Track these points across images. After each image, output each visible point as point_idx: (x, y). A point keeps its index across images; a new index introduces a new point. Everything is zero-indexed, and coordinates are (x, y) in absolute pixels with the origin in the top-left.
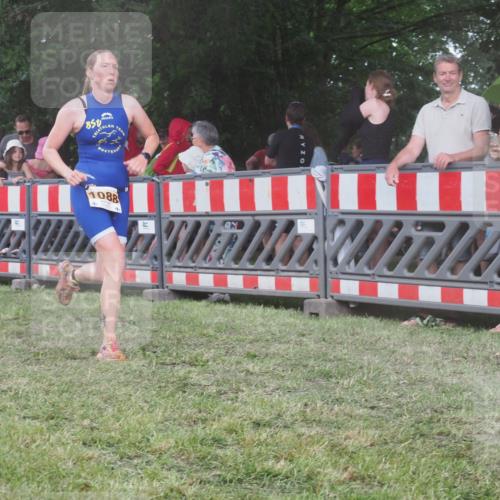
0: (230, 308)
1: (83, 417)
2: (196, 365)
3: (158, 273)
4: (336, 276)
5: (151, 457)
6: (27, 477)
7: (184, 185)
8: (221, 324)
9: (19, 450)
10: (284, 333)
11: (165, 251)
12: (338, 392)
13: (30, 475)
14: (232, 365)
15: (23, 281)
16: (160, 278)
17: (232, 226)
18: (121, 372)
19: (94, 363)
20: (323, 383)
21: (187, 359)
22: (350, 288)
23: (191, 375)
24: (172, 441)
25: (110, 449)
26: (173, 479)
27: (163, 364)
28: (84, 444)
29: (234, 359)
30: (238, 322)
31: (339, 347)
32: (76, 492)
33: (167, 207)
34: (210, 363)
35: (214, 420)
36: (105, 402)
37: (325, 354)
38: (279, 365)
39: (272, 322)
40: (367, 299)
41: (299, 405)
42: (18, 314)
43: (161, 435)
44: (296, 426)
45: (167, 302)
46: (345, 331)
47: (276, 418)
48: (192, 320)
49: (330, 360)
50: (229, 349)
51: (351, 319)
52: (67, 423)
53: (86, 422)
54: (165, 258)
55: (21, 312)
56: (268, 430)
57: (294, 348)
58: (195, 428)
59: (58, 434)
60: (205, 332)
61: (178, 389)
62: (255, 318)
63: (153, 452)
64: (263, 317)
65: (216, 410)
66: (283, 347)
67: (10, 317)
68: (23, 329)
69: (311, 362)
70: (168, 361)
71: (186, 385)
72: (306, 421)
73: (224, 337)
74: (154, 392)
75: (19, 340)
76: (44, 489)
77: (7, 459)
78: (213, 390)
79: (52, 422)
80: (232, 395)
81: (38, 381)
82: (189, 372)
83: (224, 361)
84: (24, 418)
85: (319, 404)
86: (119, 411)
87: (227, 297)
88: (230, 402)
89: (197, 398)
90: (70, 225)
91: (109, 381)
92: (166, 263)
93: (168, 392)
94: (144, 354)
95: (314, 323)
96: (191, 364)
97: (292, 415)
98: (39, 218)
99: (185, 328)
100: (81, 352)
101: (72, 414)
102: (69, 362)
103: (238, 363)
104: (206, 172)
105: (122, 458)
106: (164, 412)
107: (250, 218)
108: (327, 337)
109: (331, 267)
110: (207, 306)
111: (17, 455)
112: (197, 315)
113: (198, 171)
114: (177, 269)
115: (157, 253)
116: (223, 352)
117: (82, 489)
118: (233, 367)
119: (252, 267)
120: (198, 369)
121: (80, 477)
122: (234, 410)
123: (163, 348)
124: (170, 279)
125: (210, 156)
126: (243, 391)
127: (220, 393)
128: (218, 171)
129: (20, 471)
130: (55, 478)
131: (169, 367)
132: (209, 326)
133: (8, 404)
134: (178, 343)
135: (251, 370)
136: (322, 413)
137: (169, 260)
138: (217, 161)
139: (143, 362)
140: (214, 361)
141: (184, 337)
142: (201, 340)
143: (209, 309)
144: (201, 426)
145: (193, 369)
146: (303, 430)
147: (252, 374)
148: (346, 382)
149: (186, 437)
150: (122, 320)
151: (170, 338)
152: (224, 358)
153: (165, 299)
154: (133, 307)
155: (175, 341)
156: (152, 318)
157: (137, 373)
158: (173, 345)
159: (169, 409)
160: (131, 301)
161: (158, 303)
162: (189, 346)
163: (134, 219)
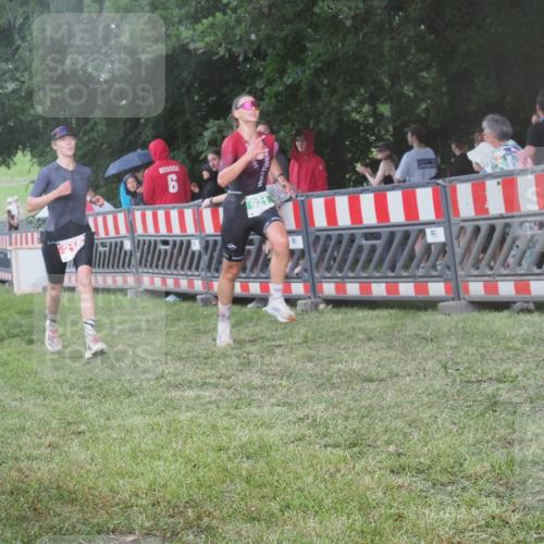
0: (536, 317)
1: (388, 443)
2: (504, 382)
3: (453, 284)
5: (466, 483)
6: (336, 508)
7: (473, 186)
8: (528, 335)
9: (324, 480)
11: (458, 259)
13: (338, 507)
15: (309, 301)
16: (456, 291)
17: (531, 228)
18: (424, 392)
19: (394, 385)
21: (494, 376)
23: (500, 392)
24: (487, 465)
25: (421, 476)
26: (493, 506)
27: (468, 382)
28: (392, 471)
32: (390, 522)
33: (457, 212)
34: (520, 378)
36: (410, 425)
42: (307, 337)
43: (474, 459)
45: (465, 315)
48: (494, 333)
50: (539, 362)
52: (371, 450)
53: (392, 448)
54: (458, 267)
55: (310, 334)
58: (511, 449)
59: (363, 463)
60: (511, 345)
61: (488, 408)
63: (468, 478)
67: (299, 341)
68: (313, 352)
70: (473, 379)
71: (495, 403)
73: (533, 349)
74: (462, 413)
75: (310, 364)
76: (355, 521)
77: (312, 491)
79: (356, 449)
81: (336, 407)
82: (498, 389)
83: (535, 375)
84: (325, 446)
87: (531, 306)
89: (510, 418)
90: (352, 239)
91: (412, 403)
92: (460, 273)
93: (477, 413)
94: (446, 373)
96: (499, 381)
98: (318, 233)
99: (487, 342)
100: (378, 373)
101: (375, 440)
102: (366, 385)
104: (497, 170)
105: (434, 485)
106: (475, 434)
110: (510, 316)
111: (322, 486)
112: (500, 328)
113: (489, 170)
114: (473, 278)
115: (450, 263)
116: (533, 366)
117: (396, 520)
120: (507, 385)
121: (391, 507)
123: (466, 365)
124: (466, 289)
125: (501, 152)
128: (511, 167)
129: (328, 502)
130: (365, 508)
131: (475, 385)
132: (514, 338)
133: (307, 433)
134: (482, 358)
137: (462, 269)
138: (509, 158)
139: (446, 381)
140: (525, 376)
141: (488, 352)
142: (507, 354)
143: (512, 320)
145: (502, 385)
149: (503, 460)
150: (417, 335)
151: (472, 354)
152: (534, 372)
153: (462, 312)
154: (429, 322)
155: (479, 357)
156: (450, 334)
157: (441, 393)
158: (477, 360)
159: (480, 431)
160: (425, 316)
161: (455, 317)
162: (495, 361)
163: (421, 227)
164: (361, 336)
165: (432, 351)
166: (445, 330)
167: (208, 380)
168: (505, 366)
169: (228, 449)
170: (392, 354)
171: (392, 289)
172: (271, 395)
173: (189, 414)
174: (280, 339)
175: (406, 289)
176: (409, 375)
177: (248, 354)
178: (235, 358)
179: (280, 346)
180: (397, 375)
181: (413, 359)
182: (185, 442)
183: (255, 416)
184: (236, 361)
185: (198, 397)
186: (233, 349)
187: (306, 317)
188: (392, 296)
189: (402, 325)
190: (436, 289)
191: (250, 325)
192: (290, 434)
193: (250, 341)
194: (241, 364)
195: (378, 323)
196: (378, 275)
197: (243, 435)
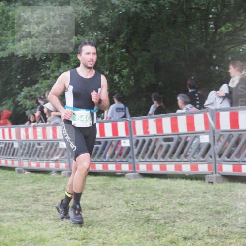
0: (169, 181)
1: (99, 238)
2: (153, 210)
3: (132, 165)
4: (221, 163)
7: (143, 121)
8: (165, 189)
10: (196, 193)
11: (135, 154)
12: (225, 221)
14: (171, 209)
15: (67, 172)
16: (134, 168)
18: (116, 215)
19: (104, 211)
20: (217, 216)
21: (149, 207)
22: (228, 169)
23: (151, 215)
27: (137, 210)
29: (172, 206)
30: (173, 188)
31: (224, 198)
33: (135, 133)
34: (160, 208)
35: (163, 237)
36: (110, 230)
37: (217, 202)
38: (194, 208)
39: (190, 187)
40: (237, 173)
41: (205, 228)
44: (205, 238)
46: (226, 190)
47: (194, 235)
48: (150, 188)
49: (220, 205)
50: (169, 201)
51: (229, 184)
52: (92, 241)
53: (101, 240)
54: (135, 158)
56: (191, 241)
57: (201, 200)
58: (154, 241)
60: (157, 193)
61: (145, 222)
62: (181, 185)
64: (186, 185)
65: (164, 232)
66: (196, 199)
67: (61, 190)
69: (211, 206)
70: (139, 209)
71: (148, 220)
72: (210, 236)
73: (167, 195)
74: (133, 224)
78: (162, 222)
79: (84, 241)
80: (172, 224)
82: (150, 213)
83: (167, 207)
84: (71, 239)
85: (216, 227)
86: (117, 234)
88: (171, 228)
89: (155, 227)
91: (111, 219)
92: (136, 160)
93: (140, 224)
94: (127, 205)
95: (210, 187)
96: (151, 209)
97: (203, 233)
99: (146, 192)
100: (97, 206)
101: (94, 236)
102: (91, 211)
103: (174, 208)
106: (139, 234)
107: (177, 136)
108: (218, 193)
109: (218, 159)
110: (157, 180)
112: (152, 185)
114: (141, 163)
115: (132, 156)
116: (166, 203)
118: (172, 210)
119: (178, 160)
120: (154, 212)
122: (174, 231)
123: (137, 202)
124: (138, 168)
126: (177, 222)
127: (166, 223)
131: (140, 211)
132: (159, 190)
133: (63, 233)
134: (144, 199)
135: (181, 211)
136: (217, 231)
137: (137, 159)
139: (127, 209)
140: (162, 207)
141: (147, 196)
142: (155, 197)
143: (158, 182)
144: (157, 240)
145: (152, 212)
146: (208, 240)
147: (181, 213)
148: (228, 216)
150: (115, 189)
151: (140, 197)
152: (167, 206)
153: (136, 178)
154: (121, 182)
155: (142, 199)
156: (130, 188)
157: (125, 215)
158: (141, 200)
159: (141, 233)
160: (119, 180)
161: (133, 180)
162: (149, 200)
163: (119, 139)
164: (90, 188)
165: (121, 195)
166: (128, 186)
167: (18, 208)
168: (154, 203)
169: (26, 240)
170: (103, 196)
171: (105, 167)
172: (47, 215)
173: (8, 224)
174: (53, 189)
175: (112, 167)
176: (111, 206)
177: (38, 196)
178: (31, 198)
179: (53, 192)
180: (105, 206)
181: (113, 199)
182: (5, 237)
183: (39, 225)
184: (32, 199)
185: (13, 216)
186: (31, 193)
187: (65, 179)
188: (105, 170)
189: (109, 183)
190: (125, 167)
191: (39, 182)
192: (54, 233)
193: (39, 190)
194: (34, 201)
195: (98, 182)
196: (99, 160)
197: (33, 234)
